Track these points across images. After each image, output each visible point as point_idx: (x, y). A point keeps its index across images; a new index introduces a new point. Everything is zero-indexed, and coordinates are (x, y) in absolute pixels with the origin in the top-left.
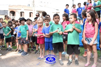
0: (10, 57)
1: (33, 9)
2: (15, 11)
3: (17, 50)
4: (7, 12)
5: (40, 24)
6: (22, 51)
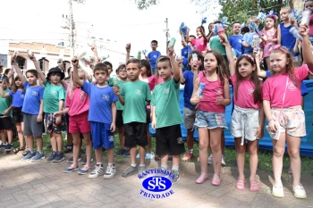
1: (71, 54)
2: (25, 57)
4: (4, 58)
6: (34, 154)
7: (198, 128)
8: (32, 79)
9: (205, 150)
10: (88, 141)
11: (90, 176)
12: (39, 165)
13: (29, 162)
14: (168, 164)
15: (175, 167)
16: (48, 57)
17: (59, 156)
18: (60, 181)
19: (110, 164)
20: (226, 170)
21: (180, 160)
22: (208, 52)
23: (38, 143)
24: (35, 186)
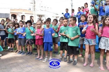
0: (10, 58)
1: (34, 13)
2: (16, 15)
3: (17, 51)
4: (9, 15)
5: (38, 25)
6: (22, 52)
7: (85, 45)
8: (22, 24)
9: (88, 53)
10: (42, 48)
11: (43, 61)
12: (24, 56)
13: (20, 55)
14: (73, 58)
15: (76, 60)
16: (25, 15)
17: (30, 53)
18: (32, 63)
19: (50, 57)
20: (96, 61)
21: (78, 57)
22: (90, 14)
23: (23, 48)
24: (23, 64)
